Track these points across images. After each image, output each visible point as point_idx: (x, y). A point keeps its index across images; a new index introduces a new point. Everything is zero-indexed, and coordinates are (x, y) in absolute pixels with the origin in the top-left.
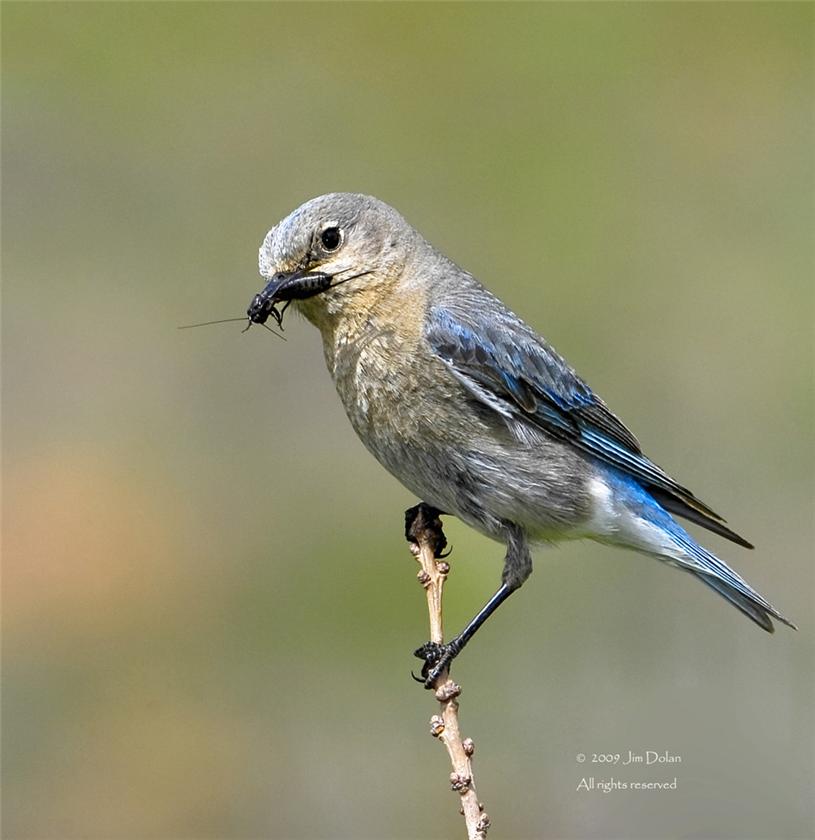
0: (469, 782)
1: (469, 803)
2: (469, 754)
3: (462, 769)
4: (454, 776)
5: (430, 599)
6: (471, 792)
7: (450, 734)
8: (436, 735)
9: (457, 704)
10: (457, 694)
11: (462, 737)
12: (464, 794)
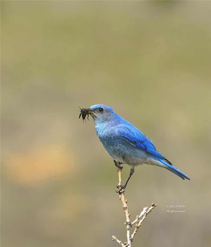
0: (126, 208)
1: (126, 212)
2: (126, 202)
3: (125, 205)
4: (124, 207)
5: (119, 174)
6: (127, 210)
7: (123, 199)
8: (120, 199)
9: (124, 193)
10: (124, 191)
11: (125, 199)
12: (125, 210)
